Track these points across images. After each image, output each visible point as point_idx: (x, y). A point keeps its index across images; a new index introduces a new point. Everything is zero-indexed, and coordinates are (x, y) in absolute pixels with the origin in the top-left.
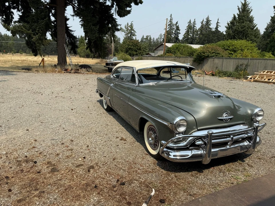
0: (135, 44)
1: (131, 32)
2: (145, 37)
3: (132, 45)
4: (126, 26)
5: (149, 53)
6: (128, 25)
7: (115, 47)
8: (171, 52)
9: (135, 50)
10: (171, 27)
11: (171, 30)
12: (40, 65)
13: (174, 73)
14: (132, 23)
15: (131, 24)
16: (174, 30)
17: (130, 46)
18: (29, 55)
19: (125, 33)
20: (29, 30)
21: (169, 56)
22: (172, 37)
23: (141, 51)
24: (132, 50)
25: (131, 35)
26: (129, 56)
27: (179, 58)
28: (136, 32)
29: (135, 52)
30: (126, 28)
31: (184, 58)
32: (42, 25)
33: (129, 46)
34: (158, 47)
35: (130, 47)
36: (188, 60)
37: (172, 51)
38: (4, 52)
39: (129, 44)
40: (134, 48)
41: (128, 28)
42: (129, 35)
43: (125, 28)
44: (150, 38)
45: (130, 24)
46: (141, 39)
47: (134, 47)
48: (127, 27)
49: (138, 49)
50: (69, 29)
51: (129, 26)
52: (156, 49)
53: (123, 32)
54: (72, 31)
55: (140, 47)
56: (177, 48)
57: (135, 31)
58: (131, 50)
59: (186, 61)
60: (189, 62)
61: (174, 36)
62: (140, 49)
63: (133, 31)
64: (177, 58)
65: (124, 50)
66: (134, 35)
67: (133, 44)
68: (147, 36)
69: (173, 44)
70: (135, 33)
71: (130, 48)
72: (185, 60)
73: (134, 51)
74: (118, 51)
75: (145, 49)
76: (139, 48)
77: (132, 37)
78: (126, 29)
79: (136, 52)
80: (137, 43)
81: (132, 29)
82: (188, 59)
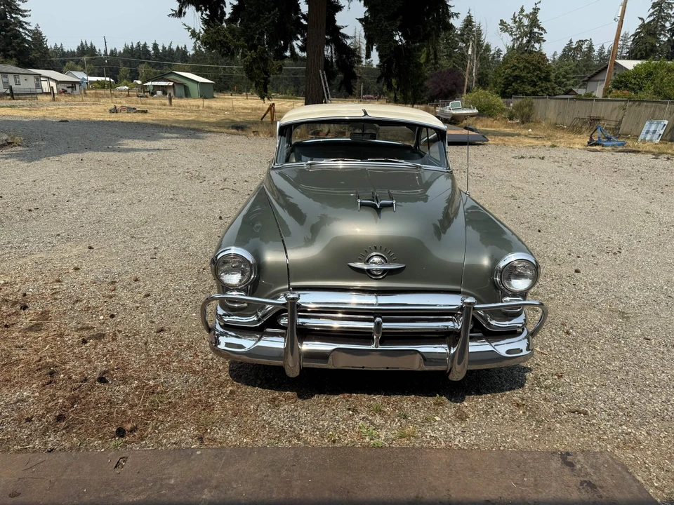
0: (533, 65)
1: (531, 33)
2: (574, 46)
3: (525, 66)
4: (516, 15)
5: (571, 90)
6: (524, 13)
7: (479, 74)
8: (626, 86)
9: (532, 81)
10: (661, 10)
11: (658, 21)
12: (262, 119)
13: (606, 146)
14: (538, 6)
15: (534, 9)
16: (670, 21)
17: (518, 70)
18: (283, 98)
19: (511, 35)
20: (239, 40)
21: (618, 96)
22: (659, 42)
23: (548, 85)
24: (523, 82)
25: (529, 42)
26: (500, 99)
27: (637, 103)
28: (545, 32)
29: (529, 87)
30: (515, 22)
31: (654, 104)
32: (266, 26)
33: (515, 69)
34: (597, 73)
35: (516, 73)
36: (664, 109)
37: (631, 83)
38: (234, 90)
39: (515, 66)
40: (529, 75)
41: (520, 20)
42: (525, 40)
43: (512, 21)
44: (591, 48)
45: (532, 11)
46: (562, 50)
47: (528, 73)
48: (517, 19)
49: (540, 79)
50: (341, 31)
51: (527, 16)
52: (592, 76)
53: (507, 33)
54: (348, 37)
55: (548, 72)
56: (650, 74)
57: (542, 29)
58: (518, 82)
59: (657, 113)
60: (667, 115)
61: (669, 40)
62: (547, 79)
63: (536, 30)
64: (631, 103)
65: (500, 83)
66: (539, 40)
67: (527, 65)
68: (580, 41)
69: (639, 62)
70: (542, 34)
71: (516, 76)
72: (654, 112)
73: (529, 84)
74: (488, 84)
75: (564, 77)
76: (544, 75)
77: (533, 46)
78: (513, 25)
79: (535, 85)
80: (539, 63)
81: (534, 22)
82: (664, 106)
